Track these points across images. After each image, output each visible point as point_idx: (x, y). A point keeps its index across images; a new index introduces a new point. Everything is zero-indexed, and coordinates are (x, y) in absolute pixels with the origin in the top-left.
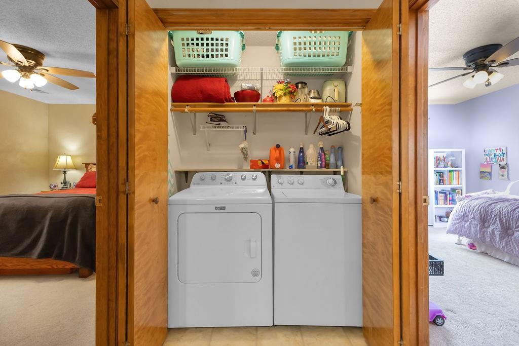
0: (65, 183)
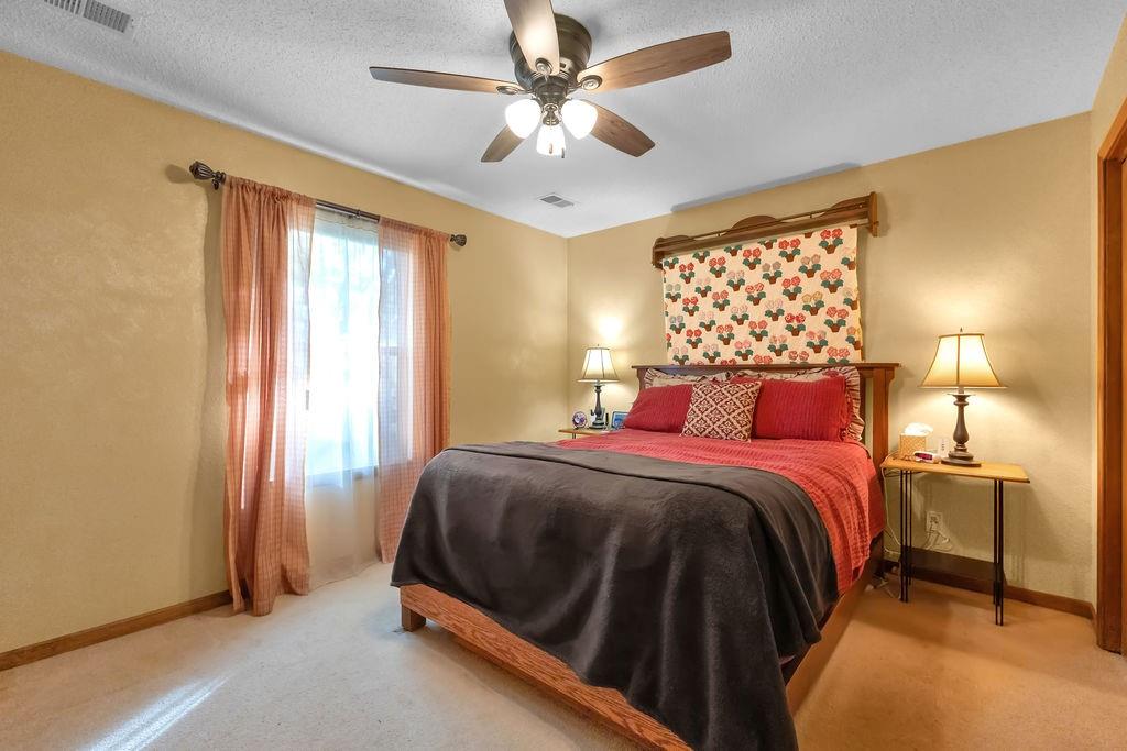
0: (599, 412)
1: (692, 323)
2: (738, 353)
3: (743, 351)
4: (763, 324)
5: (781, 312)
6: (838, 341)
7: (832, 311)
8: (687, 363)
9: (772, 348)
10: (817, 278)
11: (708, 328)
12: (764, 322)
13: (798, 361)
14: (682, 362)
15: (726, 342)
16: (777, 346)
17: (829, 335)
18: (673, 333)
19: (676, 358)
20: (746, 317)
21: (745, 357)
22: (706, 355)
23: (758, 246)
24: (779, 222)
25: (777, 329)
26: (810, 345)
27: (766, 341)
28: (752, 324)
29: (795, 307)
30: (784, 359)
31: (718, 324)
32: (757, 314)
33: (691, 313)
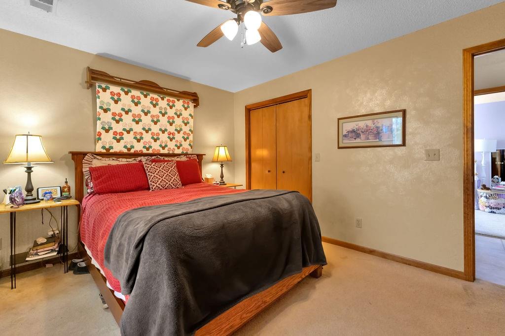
1: (118, 128)
2: (144, 147)
3: (147, 146)
4: (158, 134)
5: (166, 130)
6: (186, 145)
7: (184, 133)
8: (111, 151)
9: (161, 146)
10: (181, 119)
11: (128, 132)
12: (158, 133)
13: (171, 152)
14: (108, 150)
15: (139, 141)
16: (163, 145)
17: (183, 143)
18: (103, 132)
19: (103, 147)
20: (150, 129)
21: (148, 149)
22: (125, 147)
23: (158, 97)
24: (161, 88)
25: (164, 137)
26: (176, 145)
27: (158, 142)
28: (153, 134)
29: (171, 129)
30: (166, 151)
31: (134, 131)
32: (155, 129)
33: (118, 122)
